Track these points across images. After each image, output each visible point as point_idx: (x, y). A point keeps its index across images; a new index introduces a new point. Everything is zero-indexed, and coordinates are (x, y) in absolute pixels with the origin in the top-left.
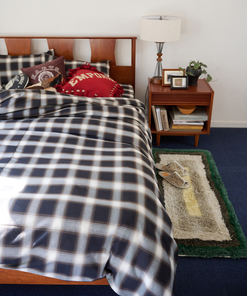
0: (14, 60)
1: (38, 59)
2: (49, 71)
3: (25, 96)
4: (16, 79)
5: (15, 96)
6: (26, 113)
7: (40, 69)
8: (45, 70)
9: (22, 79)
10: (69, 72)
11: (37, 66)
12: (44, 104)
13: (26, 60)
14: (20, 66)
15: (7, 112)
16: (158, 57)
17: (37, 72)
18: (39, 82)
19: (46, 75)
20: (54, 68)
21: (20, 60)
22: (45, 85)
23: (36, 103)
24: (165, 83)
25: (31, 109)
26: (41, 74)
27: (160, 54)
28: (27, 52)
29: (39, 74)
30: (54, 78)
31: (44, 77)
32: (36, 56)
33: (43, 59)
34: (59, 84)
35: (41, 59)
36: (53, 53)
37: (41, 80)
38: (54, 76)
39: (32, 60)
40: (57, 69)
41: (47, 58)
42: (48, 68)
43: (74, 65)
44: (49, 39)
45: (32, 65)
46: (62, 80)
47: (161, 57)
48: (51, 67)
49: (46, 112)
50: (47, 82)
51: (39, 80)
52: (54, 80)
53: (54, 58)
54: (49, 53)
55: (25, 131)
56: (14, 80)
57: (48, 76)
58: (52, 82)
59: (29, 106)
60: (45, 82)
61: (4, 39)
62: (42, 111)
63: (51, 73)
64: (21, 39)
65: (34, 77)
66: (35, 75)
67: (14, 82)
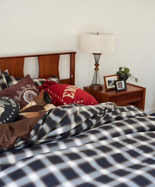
2: (30, 90)
7: (21, 90)
8: (26, 89)
9: (13, 101)
16: (95, 67)
17: (19, 93)
19: (30, 94)
20: (32, 87)
24: (108, 88)
27: (97, 65)
31: (29, 96)
37: (27, 100)
47: (98, 67)
48: (29, 86)
57: (32, 95)
66: (18, 96)
67: (4, 107)
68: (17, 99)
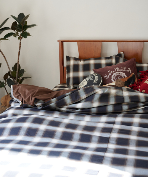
0: (87, 62)
1: (109, 61)
2: (122, 71)
3: (109, 92)
4: (89, 78)
5: (99, 91)
6: (110, 109)
7: (113, 70)
8: (118, 70)
9: (97, 78)
10: (140, 73)
11: (109, 67)
12: (127, 100)
13: (98, 61)
14: (92, 67)
15: (92, 107)
17: (110, 72)
18: (112, 82)
19: (119, 75)
20: (127, 69)
21: (92, 62)
22: (119, 85)
23: (120, 100)
25: (114, 105)
26: (114, 74)
28: (97, 55)
29: (112, 74)
30: (128, 78)
31: (117, 77)
32: (107, 58)
33: (114, 61)
34: (133, 83)
35: (112, 61)
36: (123, 55)
37: (114, 80)
38: (127, 76)
39: (103, 62)
40: (129, 70)
41: (117, 60)
42: (120, 68)
43: (145, 67)
44: (120, 42)
45: (104, 66)
46: (136, 80)
48: (124, 68)
49: (129, 109)
50: (121, 82)
51: (112, 80)
52: (128, 80)
53: (124, 61)
54: (119, 55)
55: (112, 125)
56: (88, 79)
57: (121, 77)
58: (126, 82)
59: (112, 101)
60: (120, 81)
61: (76, 42)
62: (125, 108)
63: (124, 74)
64: (93, 42)
65: (106, 77)
66: (108, 75)
67: (88, 81)
68: (106, 78)
